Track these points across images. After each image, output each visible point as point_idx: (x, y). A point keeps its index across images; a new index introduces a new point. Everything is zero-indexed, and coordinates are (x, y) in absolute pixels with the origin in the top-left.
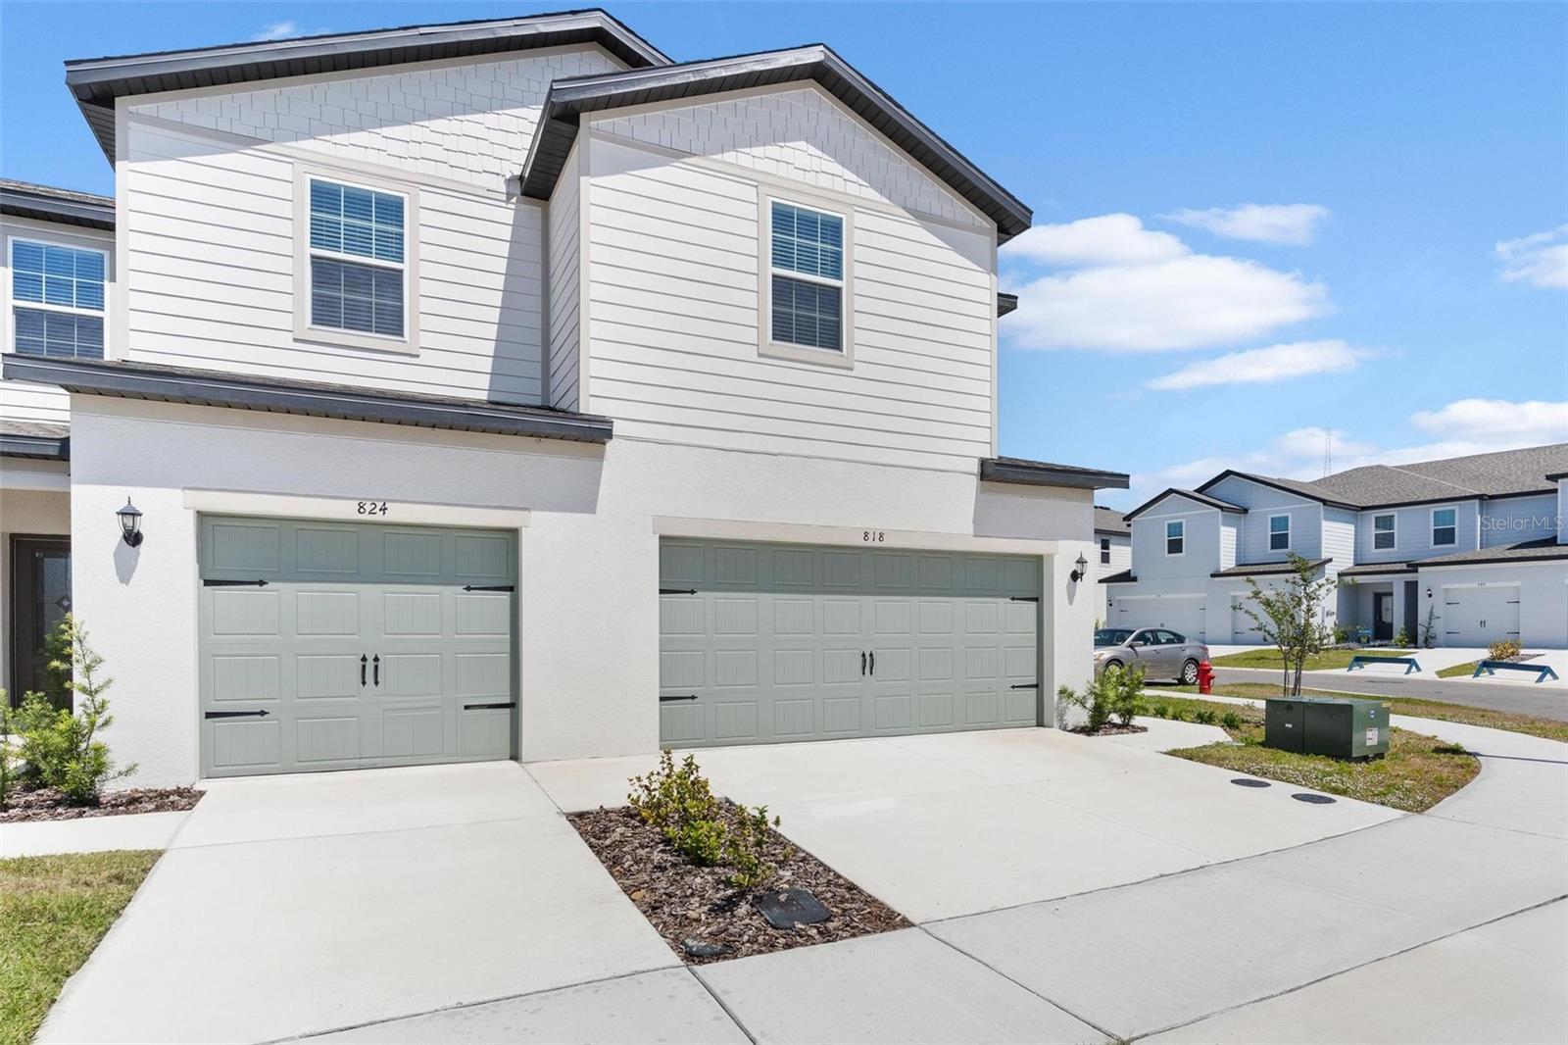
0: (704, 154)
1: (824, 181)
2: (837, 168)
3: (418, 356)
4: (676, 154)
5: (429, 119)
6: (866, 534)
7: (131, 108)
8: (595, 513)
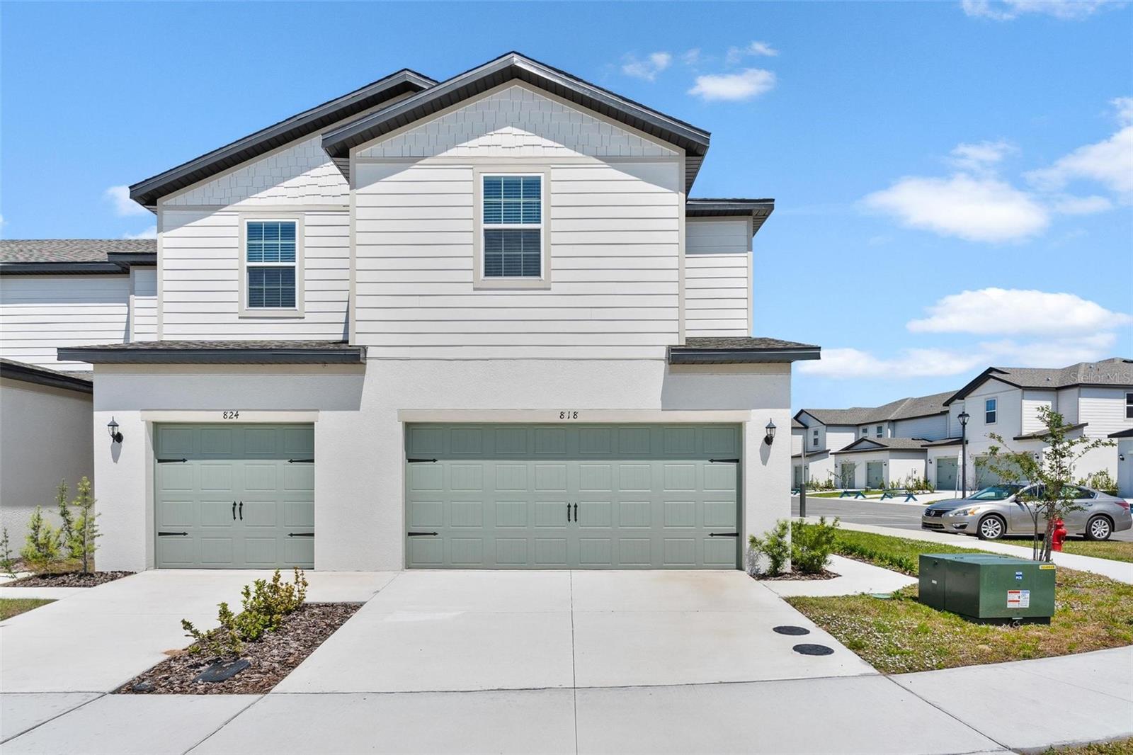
0: (433, 156)
1: (527, 152)
2: (537, 140)
3: (303, 318)
4: (412, 160)
5: (310, 170)
6: (562, 414)
7: (164, 203)
8: (359, 410)
